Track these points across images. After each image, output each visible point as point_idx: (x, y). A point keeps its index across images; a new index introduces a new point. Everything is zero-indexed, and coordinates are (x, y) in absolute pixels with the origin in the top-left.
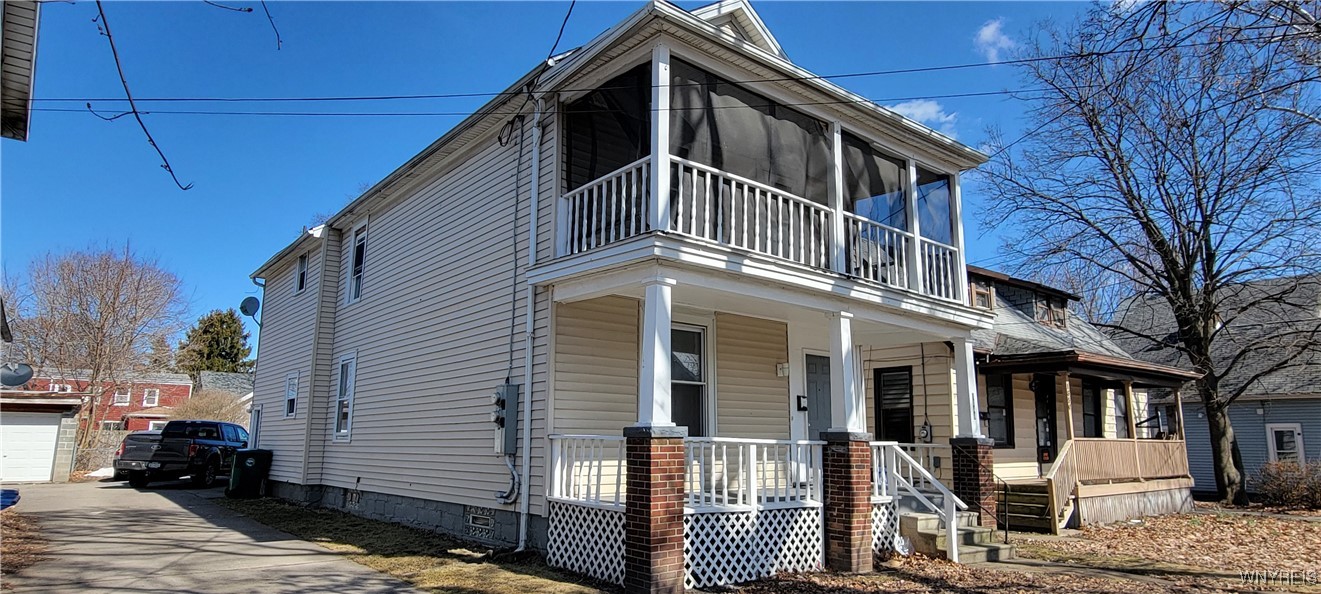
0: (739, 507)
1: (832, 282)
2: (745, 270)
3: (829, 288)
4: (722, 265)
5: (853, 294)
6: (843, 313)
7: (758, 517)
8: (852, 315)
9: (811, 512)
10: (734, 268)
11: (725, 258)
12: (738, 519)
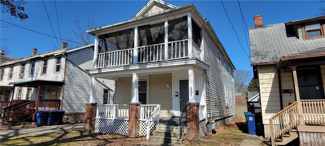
0: (111, 118)
1: (123, 68)
2: (102, 72)
3: (123, 69)
4: (98, 72)
5: (130, 69)
6: (133, 73)
7: (114, 121)
8: (136, 73)
9: (126, 121)
10: (100, 72)
11: (98, 71)
12: (110, 121)
